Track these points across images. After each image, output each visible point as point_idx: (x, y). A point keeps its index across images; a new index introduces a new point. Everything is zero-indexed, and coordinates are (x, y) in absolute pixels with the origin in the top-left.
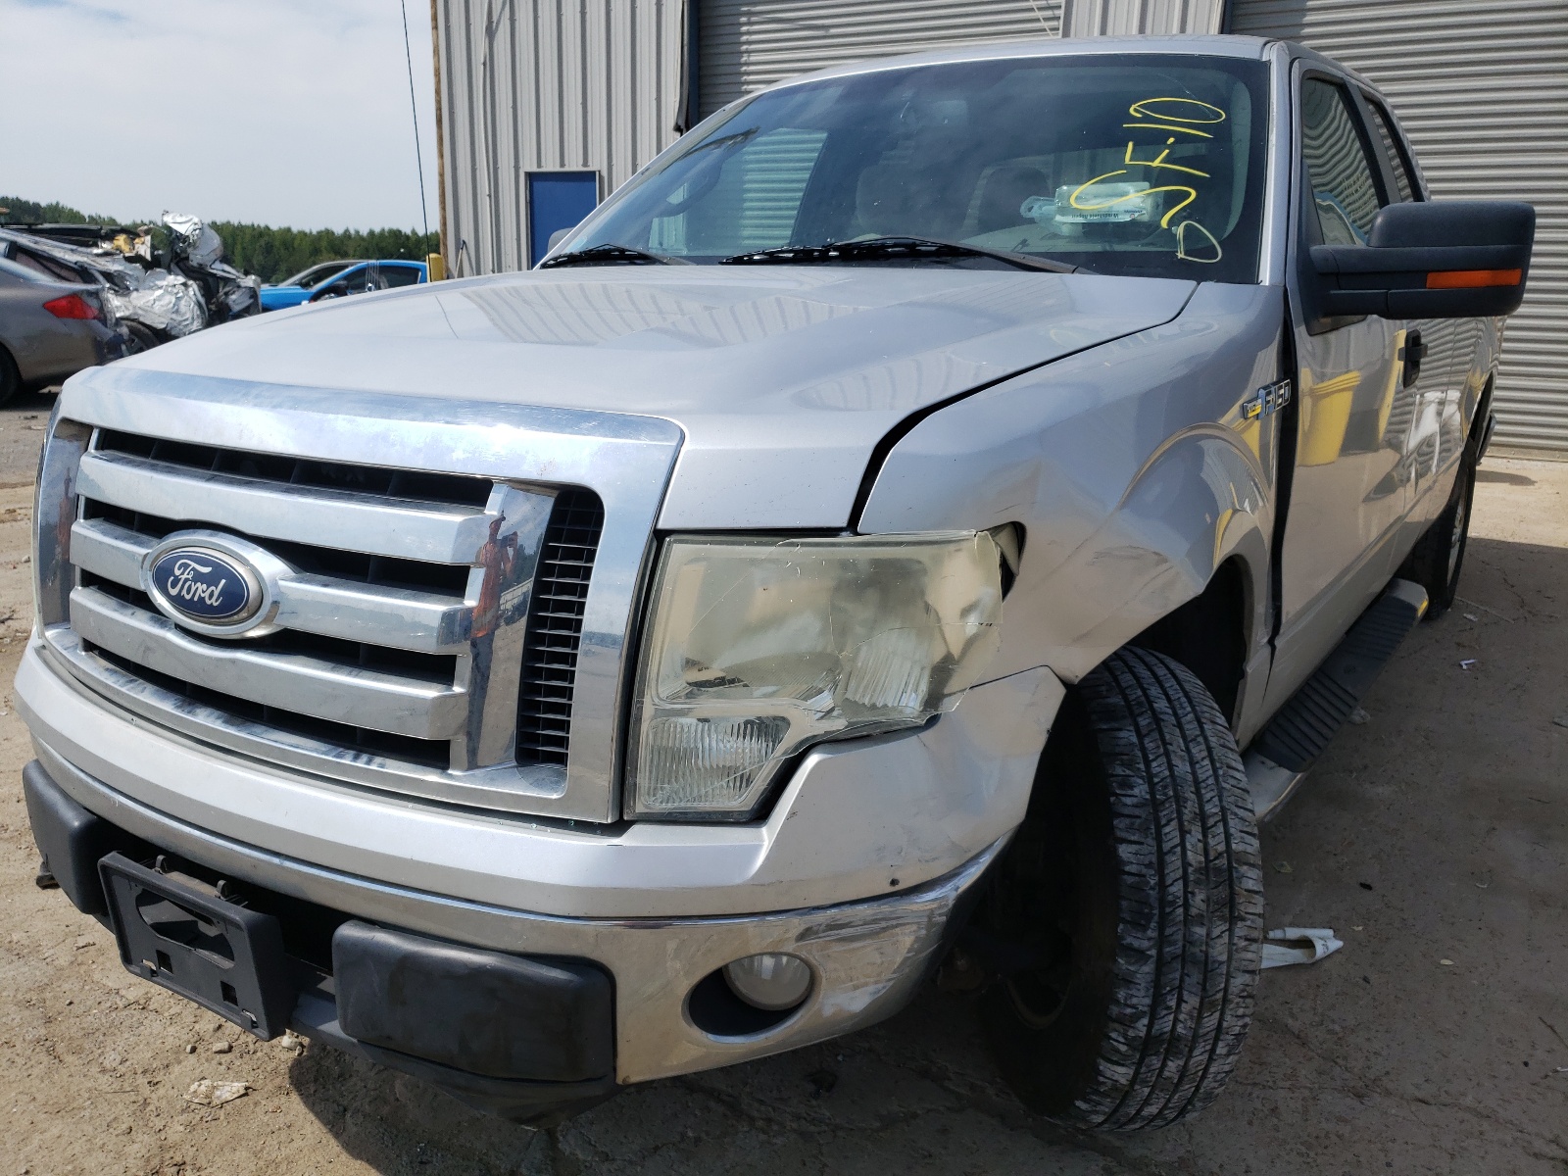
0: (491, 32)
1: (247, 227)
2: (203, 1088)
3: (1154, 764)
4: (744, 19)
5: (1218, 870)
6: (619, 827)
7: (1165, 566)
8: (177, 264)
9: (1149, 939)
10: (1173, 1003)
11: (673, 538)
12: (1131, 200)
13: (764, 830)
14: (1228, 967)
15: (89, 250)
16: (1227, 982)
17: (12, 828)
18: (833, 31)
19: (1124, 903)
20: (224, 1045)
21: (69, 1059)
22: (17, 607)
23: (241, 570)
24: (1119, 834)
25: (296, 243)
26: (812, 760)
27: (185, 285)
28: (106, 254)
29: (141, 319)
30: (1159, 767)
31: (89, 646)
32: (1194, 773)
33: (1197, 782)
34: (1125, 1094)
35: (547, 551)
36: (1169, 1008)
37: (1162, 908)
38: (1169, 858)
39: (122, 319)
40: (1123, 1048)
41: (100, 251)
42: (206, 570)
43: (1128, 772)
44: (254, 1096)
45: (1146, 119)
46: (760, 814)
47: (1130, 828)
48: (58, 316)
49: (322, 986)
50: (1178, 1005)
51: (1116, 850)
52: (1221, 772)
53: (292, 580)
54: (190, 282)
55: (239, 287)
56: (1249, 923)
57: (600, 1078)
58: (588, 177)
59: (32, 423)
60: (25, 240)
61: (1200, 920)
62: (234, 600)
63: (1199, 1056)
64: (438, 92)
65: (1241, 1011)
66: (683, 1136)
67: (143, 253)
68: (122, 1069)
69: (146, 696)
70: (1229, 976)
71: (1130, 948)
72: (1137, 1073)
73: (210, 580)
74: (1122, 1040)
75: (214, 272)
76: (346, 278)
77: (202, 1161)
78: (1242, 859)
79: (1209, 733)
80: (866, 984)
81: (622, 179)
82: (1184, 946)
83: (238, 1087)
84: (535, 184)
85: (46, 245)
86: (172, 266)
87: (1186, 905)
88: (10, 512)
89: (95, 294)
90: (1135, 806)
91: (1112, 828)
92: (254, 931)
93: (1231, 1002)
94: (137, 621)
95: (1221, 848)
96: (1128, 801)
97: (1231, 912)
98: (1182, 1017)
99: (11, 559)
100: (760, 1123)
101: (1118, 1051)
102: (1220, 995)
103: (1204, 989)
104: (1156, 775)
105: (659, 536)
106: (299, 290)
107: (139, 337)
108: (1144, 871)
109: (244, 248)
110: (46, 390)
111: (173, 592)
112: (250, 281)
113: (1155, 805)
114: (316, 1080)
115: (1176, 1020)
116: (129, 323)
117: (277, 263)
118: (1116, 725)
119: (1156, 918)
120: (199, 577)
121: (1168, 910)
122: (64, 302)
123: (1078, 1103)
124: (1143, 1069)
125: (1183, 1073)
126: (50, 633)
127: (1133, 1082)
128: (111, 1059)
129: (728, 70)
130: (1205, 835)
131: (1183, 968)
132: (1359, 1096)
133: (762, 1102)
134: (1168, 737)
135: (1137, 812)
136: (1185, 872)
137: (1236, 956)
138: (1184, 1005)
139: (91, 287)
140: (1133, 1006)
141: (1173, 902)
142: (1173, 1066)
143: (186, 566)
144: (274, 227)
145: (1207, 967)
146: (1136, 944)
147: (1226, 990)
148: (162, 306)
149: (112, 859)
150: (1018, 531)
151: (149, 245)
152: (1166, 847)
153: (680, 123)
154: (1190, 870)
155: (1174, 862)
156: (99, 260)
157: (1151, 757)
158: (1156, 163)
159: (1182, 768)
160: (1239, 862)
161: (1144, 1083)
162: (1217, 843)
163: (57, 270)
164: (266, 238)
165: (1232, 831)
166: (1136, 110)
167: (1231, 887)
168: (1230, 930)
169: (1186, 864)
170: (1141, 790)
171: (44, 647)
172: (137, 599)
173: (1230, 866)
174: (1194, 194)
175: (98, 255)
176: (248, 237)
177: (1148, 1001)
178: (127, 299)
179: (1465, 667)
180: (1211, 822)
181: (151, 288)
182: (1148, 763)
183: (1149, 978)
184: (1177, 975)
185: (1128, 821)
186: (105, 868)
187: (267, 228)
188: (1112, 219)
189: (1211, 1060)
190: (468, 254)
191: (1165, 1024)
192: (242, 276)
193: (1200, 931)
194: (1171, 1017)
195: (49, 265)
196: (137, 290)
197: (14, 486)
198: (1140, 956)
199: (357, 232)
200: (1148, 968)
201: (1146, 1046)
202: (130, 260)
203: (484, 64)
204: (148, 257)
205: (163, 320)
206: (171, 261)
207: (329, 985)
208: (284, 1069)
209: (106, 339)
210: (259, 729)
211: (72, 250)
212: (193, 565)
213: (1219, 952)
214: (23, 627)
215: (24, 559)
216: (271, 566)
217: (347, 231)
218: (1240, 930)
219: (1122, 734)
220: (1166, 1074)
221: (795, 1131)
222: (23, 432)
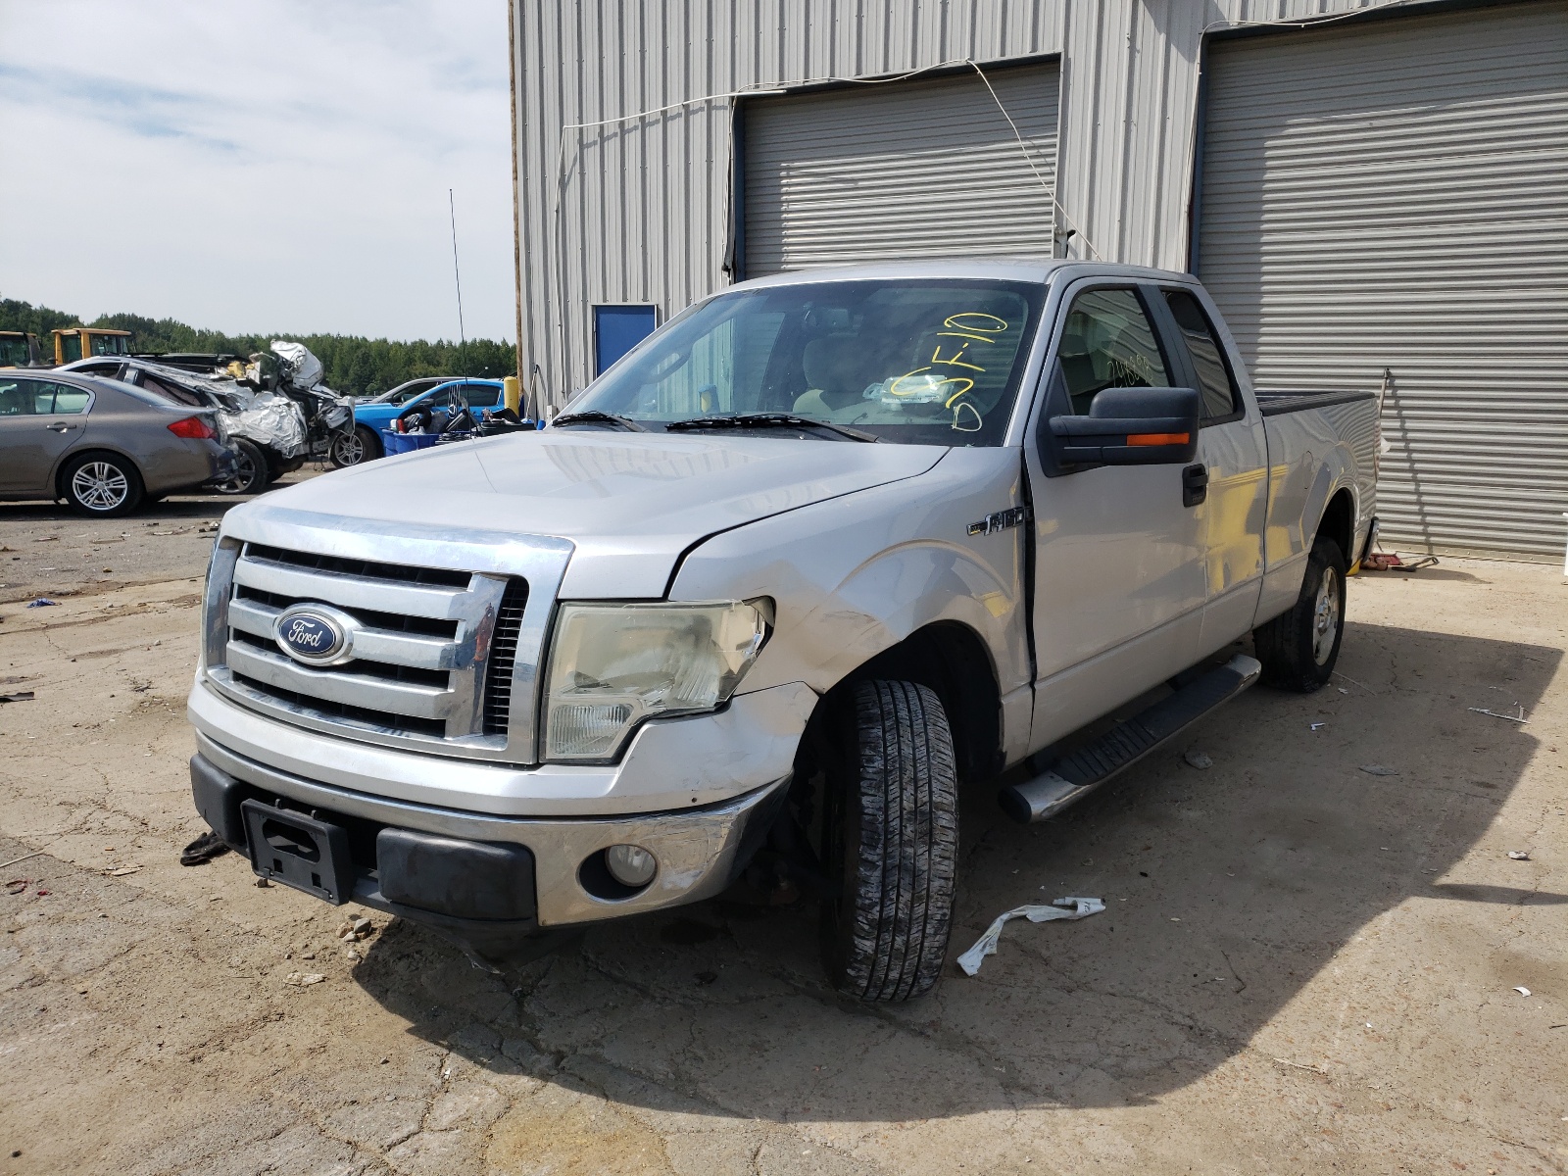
0: (563, 184)
1: (346, 339)
2: (296, 977)
3: (890, 748)
4: (783, 174)
5: (923, 813)
6: (537, 766)
7: (874, 623)
8: (282, 387)
9: (878, 855)
10: (894, 897)
11: (566, 603)
12: (931, 387)
13: (618, 768)
14: (929, 874)
15: (207, 376)
16: (929, 884)
17: (160, 829)
18: (861, 184)
19: (864, 833)
20: (310, 955)
21: (208, 960)
22: (153, 679)
23: (332, 626)
24: (863, 790)
25: (392, 353)
26: (645, 728)
27: (288, 405)
28: (222, 379)
29: (249, 436)
30: (892, 750)
31: (238, 677)
32: (914, 755)
33: (915, 760)
34: (872, 961)
35: (502, 612)
36: (892, 899)
37: (886, 837)
38: (891, 805)
39: (232, 436)
40: (866, 927)
41: (216, 377)
42: (312, 626)
43: (873, 753)
44: (326, 984)
45: (954, 329)
46: (616, 760)
47: (870, 786)
48: (179, 436)
49: (370, 875)
50: (898, 899)
51: (860, 800)
52: (932, 754)
53: (361, 631)
54: (293, 403)
55: (336, 406)
56: (942, 847)
57: (528, 919)
58: (649, 310)
59: (155, 529)
60: (152, 368)
61: (910, 843)
62: (328, 643)
63: (915, 934)
64: (517, 233)
65: (939, 904)
66: (606, 1005)
67: (252, 377)
68: (243, 966)
69: (273, 704)
70: (929, 880)
71: (866, 860)
72: (877, 945)
73: (313, 631)
74: (865, 921)
75: (315, 393)
76: (432, 396)
77: (295, 1012)
78: (939, 807)
79: (929, 731)
80: (688, 870)
81: (677, 309)
82: (900, 860)
83: (319, 977)
84: (602, 316)
85: (169, 371)
86: (278, 389)
87: (901, 834)
88: (141, 605)
89: (211, 416)
90: (874, 773)
91: (860, 787)
92: (332, 835)
93: (932, 897)
94: (270, 658)
95: (926, 799)
96: (870, 770)
97: (930, 839)
98: (901, 906)
99: (145, 642)
100: (658, 999)
101: (864, 930)
102: (924, 892)
103: (914, 888)
104: (890, 755)
105: (558, 602)
106: (389, 406)
107: (247, 453)
108: (876, 812)
109: (342, 359)
110: (164, 500)
111: (292, 639)
112: (345, 401)
113: (886, 772)
114: (369, 975)
115: (897, 908)
116: (239, 439)
117: (372, 373)
118: (871, 725)
119: (882, 841)
120: (307, 630)
121: (889, 836)
122: (185, 424)
123: (849, 971)
124: (881, 943)
125: (907, 943)
126: (210, 672)
127: (876, 951)
128: (236, 960)
129: (773, 217)
130: (916, 791)
131: (899, 874)
132: (1070, 992)
133: (663, 989)
134: (901, 733)
135: (875, 776)
136: (901, 812)
137: (933, 867)
138: (901, 898)
139: (208, 410)
140: (870, 899)
141: (892, 832)
142: (899, 940)
143: (299, 624)
144: (371, 339)
145: (915, 874)
146: (870, 858)
147: (928, 889)
148: (268, 424)
149: (249, 802)
150: (771, 602)
151: (259, 370)
152: (890, 798)
153: (727, 264)
154: (905, 812)
155: (894, 807)
156: (217, 385)
157: (888, 744)
158: (952, 362)
159: (907, 751)
160: (937, 809)
161: (883, 952)
162: (923, 796)
163: (179, 394)
164: (363, 349)
165: (934, 789)
166: (948, 322)
167: (931, 824)
168: (929, 851)
169: (902, 809)
170: (879, 764)
171: (206, 681)
172: (270, 646)
173: (931, 811)
174: (972, 383)
175: (214, 380)
176: (346, 348)
177: (879, 895)
178: (237, 418)
179: (1314, 728)
180: (921, 783)
181: (258, 408)
182: (885, 748)
183: (878, 880)
184: (896, 879)
185: (869, 782)
186: (245, 807)
187: (365, 339)
188: (918, 401)
189: (924, 937)
190: (541, 377)
191: (891, 911)
192: (339, 397)
193: (910, 850)
194: (894, 906)
195: (171, 389)
196: (246, 410)
197: (144, 584)
198: (872, 865)
199: (450, 343)
200: (878, 873)
201: (881, 925)
202: (241, 384)
203: (557, 211)
204: (258, 381)
205: (268, 436)
206: (277, 384)
207: (375, 874)
208: (348, 969)
209: (219, 455)
210: (338, 719)
211: (192, 376)
212: (304, 623)
213: (922, 864)
214: (159, 694)
215: (155, 643)
216: (349, 623)
217: (441, 341)
218: (936, 850)
219: (875, 730)
220: (896, 946)
221: (680, 1004)
222: (147, 537)
